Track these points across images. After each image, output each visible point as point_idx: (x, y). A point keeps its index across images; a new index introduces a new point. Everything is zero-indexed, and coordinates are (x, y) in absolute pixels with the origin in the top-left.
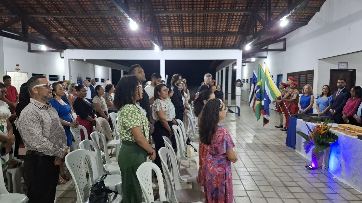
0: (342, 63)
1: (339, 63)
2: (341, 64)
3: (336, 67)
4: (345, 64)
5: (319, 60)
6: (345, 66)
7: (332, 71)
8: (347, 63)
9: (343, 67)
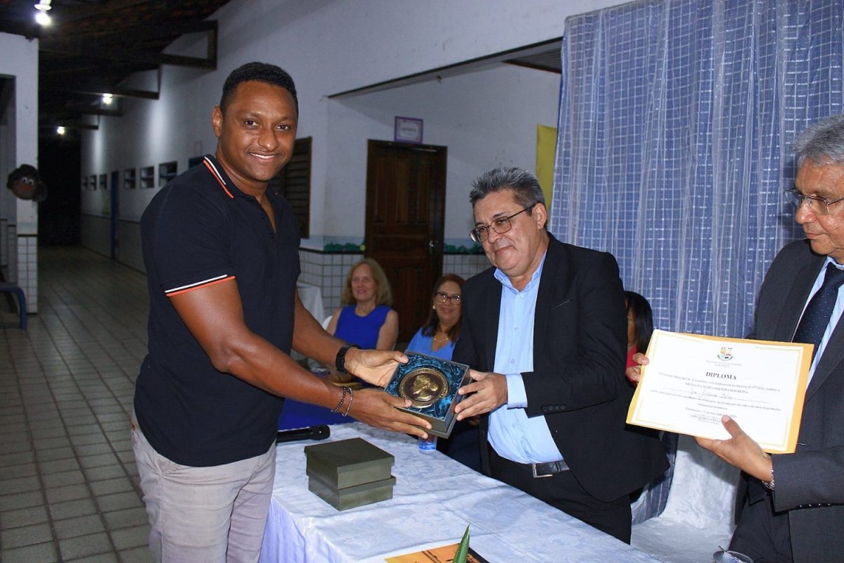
0: (405, 119)
1: (397, 118)
2: (403, 125)
3: (387, 135)
4: (414, 126)
5: (330, 97)
6: (414, 130)
7: (376, 148)
8: (422, 121)
9: (408, 135)
